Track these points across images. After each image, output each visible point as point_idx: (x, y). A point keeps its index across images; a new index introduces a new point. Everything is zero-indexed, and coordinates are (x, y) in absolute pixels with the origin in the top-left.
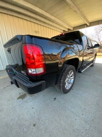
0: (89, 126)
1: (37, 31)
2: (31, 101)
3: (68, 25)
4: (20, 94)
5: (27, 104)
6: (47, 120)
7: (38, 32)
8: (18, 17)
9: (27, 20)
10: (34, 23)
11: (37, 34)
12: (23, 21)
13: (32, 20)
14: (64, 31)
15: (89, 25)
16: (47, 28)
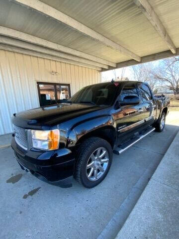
1: (55, 70)
7: (56, 73)
8: (22, 54)
9: (37, 57)
10: (50, 60)
11: (55, 76)
12: (31, 59)
13: (45, 57)
14: (102, 68)
15: (139, 61)
16: (72, 66)
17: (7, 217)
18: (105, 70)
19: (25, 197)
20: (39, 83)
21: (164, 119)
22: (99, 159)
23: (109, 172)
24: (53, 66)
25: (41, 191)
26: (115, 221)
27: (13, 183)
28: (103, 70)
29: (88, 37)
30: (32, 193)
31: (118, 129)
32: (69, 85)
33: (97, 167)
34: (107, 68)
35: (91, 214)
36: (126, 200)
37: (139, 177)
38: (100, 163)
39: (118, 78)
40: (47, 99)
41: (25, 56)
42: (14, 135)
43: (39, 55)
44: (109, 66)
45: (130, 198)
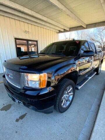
0: (65, 130)
1: (27, 30)
2: (15, 112)
3: (63, 25)
4: (4, 105)
5: (11, 115)
6: (29, 128)
7: (28, 32)
8: (4, 16)
9: (15, 19)
10: (24, 22)
11: (27, 34)
12: (10, 20)
13: (21, 20)
14: (59, 31)
15: (85, 27)
16: (39, 28)
17: (6, 136)
18: (62, 32)
19: (17, 120)
20: (16, 39)
21: (101, 67)
22: (68, 93)
23: (73, 102)
24: (26, 27)
25: (28, 116)
26: (84, 134)
27: (6, 110)
28: (60, 32)
29: (55, 6)
30: (22, 117)
31: (79, 73)
32: (37, 41)
33: (66, 98)
34: (63, 30)
35: (66, 130)
36: (87, 119)
37: (92, 104)
38: (68, 96)
39: (67, 38)
40: (22, 51)
41: (5, 18)
42: (4, 76)
43: (16, 18)
44: (64, 29)
45: (90, 118)
